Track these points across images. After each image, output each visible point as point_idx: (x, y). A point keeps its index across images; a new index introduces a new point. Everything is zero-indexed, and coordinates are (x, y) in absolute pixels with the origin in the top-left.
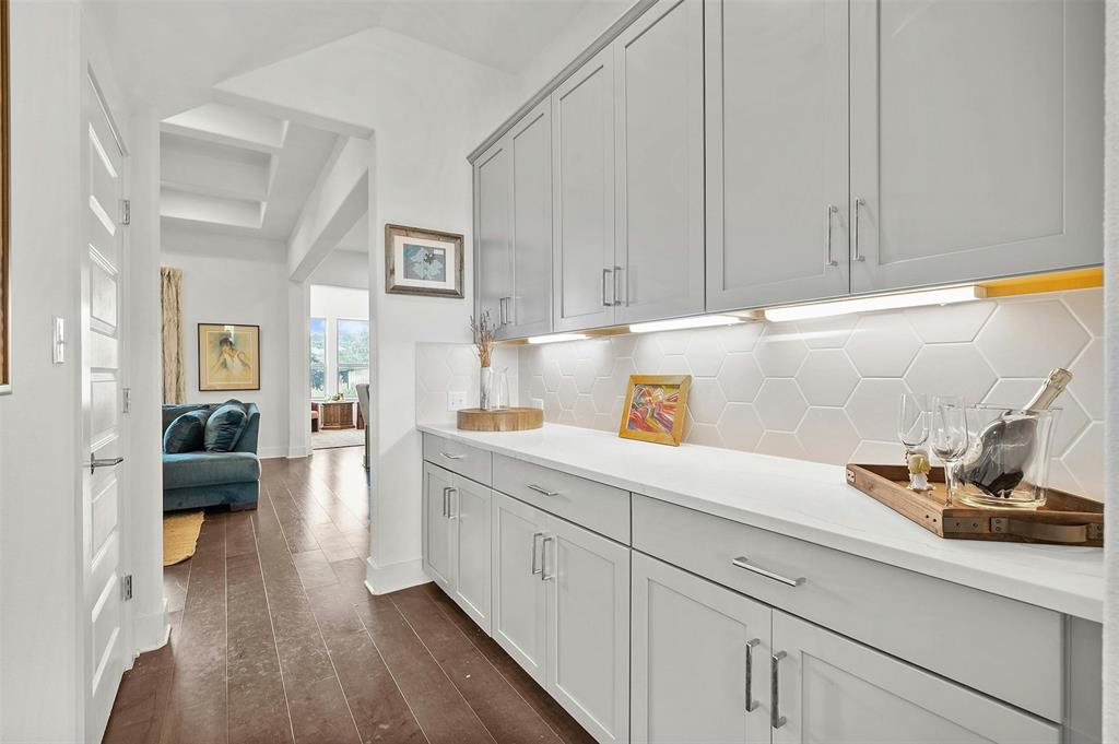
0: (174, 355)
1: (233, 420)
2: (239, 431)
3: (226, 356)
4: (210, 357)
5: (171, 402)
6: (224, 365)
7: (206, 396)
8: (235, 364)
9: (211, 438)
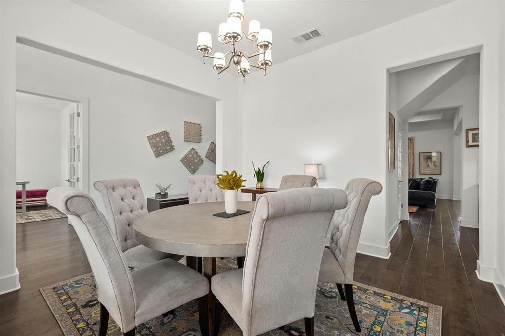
0: (412, 163)
1: (428, 182)
2: (430, 186)
3: (429, 163)
4: (423, 163)
5: (411, 177)
6: (428, 166)
7: (422, 176)
8: (432, 166)
9: (422, 187)
